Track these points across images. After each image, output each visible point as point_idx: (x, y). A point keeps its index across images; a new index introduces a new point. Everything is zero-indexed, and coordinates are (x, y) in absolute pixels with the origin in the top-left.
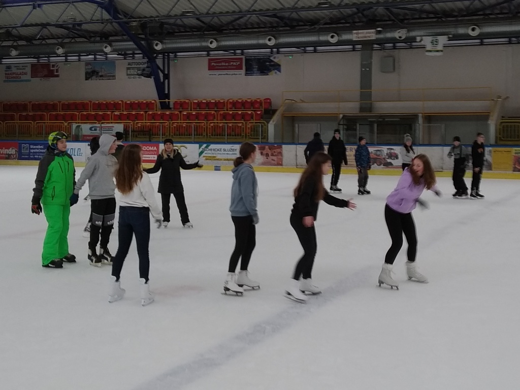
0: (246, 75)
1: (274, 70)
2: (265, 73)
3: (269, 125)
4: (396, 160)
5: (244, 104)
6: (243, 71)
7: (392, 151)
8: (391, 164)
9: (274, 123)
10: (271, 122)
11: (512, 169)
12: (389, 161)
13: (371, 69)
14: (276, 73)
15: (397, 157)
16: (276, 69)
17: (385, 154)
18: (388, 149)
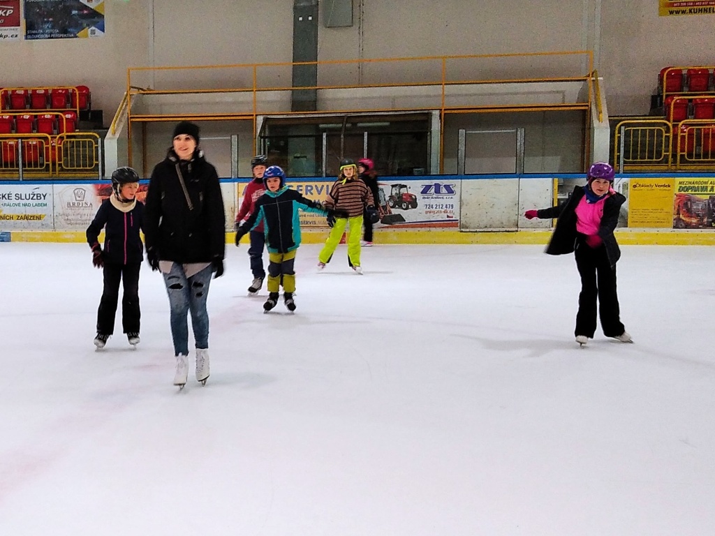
0: (26, 38)
1: (89, 25)
2: (71, 33)
3: (106, 141)
4: (411, 211)
5: (31, 99)
6: (21, 30)
7: (403, 191)
8: (399, 218)
9: (117, 135)
10: (109, 135)
11: (672, 223)
12: (395, 211)
13: (315, 19)
14: (93, 32)
15: (413, 203)
16: (95, 24)
17: (387, 198)
18: (393, 186)
